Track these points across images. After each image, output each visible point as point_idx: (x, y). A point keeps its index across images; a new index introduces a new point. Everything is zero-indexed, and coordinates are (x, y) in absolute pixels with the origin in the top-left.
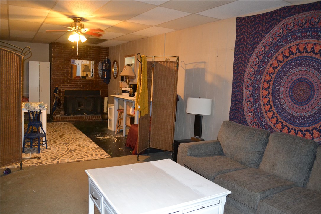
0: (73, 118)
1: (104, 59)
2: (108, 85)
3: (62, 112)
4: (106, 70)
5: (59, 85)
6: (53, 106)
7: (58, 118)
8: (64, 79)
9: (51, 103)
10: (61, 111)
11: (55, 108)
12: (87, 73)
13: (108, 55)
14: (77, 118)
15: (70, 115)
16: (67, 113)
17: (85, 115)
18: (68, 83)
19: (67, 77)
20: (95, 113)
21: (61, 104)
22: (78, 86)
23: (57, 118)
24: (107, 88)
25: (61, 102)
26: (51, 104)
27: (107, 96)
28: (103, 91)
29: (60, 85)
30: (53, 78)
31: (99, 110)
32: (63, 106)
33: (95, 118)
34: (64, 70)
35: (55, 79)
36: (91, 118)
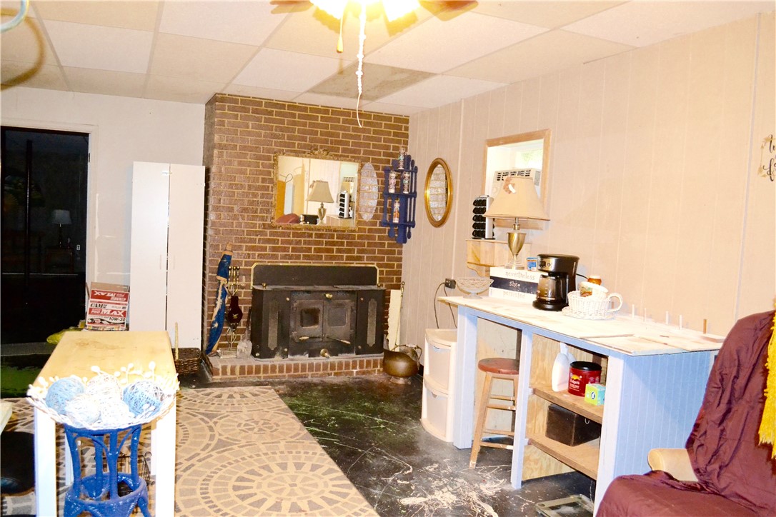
0: (281, 370)
1: (391, 155)
2: (402, 247)
3: (245, 345)
4: (399, 195)
5: (235, 248)
6: (214, 322)
7: (229, 370)
8: (254, 226)
9: (206, 309)
10: (238, 339)
11: (219, 331)
12: (322, 204)
13: (406, 143)
14: (296, 370)
15: (270, 354)
16: (260, 349)
17: (324, 356)
18: (268, 241)
19: (263, 218)
20: (360, 347)
21: (240, 315)
22: (301, 250)
23: (224, 368)
24: (400, 259)
25: (242, 307)
26: (206, 314)
27: (398, 287)
28: (385, 270)
29: (240, 248)
30: (214, 223)
31: (371, 340)
32: (247, 324)
33: (358, 369)
34: (255, 195)
35: (223, 225)
36: (344, 370)
